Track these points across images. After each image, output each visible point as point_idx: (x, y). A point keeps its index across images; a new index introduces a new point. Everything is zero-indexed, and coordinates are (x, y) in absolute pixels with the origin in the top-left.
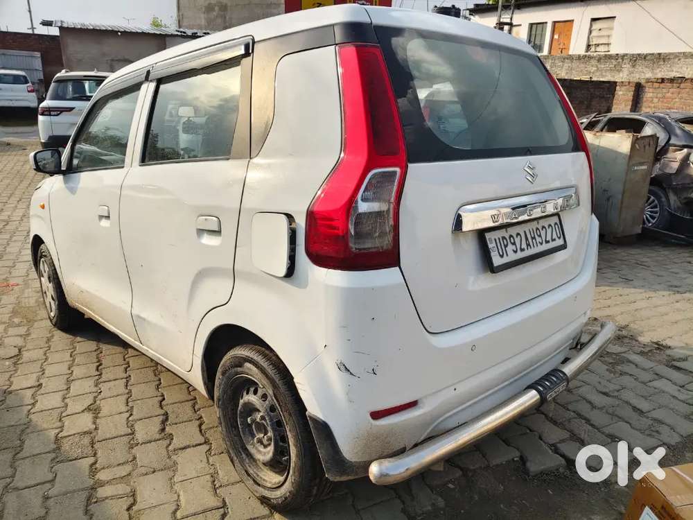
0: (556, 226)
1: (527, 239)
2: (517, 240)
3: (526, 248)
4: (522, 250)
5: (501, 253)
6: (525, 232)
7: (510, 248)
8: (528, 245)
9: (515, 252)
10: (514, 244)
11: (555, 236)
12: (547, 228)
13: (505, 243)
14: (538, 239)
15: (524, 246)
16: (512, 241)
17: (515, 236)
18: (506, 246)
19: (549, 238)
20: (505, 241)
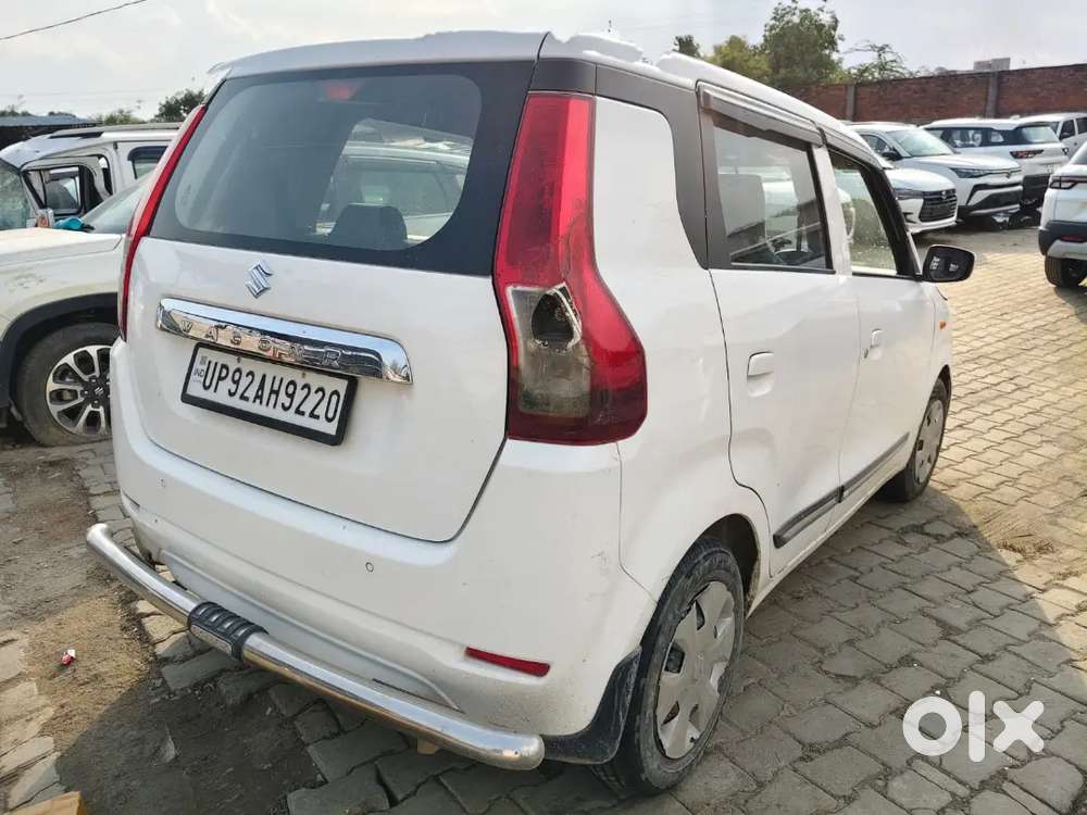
0: (335, 398)
1: (261, 387)
2: (245, 381)
3: (252, 399)
4: (243, 397)
5: (207, 384)
6: (264, 377)
7: (227, 385)
8: (259, 397)
9: (231, 394)
10: (237, 383)
11: (321, 411)
12: (313, 390)
13: (223, 375)
14: (283, 399)
15: (251, 393)
16: (237, 378)
17: (244, 374)
18: (220, 379)
19: (307, 408)
20: (224, 371)
